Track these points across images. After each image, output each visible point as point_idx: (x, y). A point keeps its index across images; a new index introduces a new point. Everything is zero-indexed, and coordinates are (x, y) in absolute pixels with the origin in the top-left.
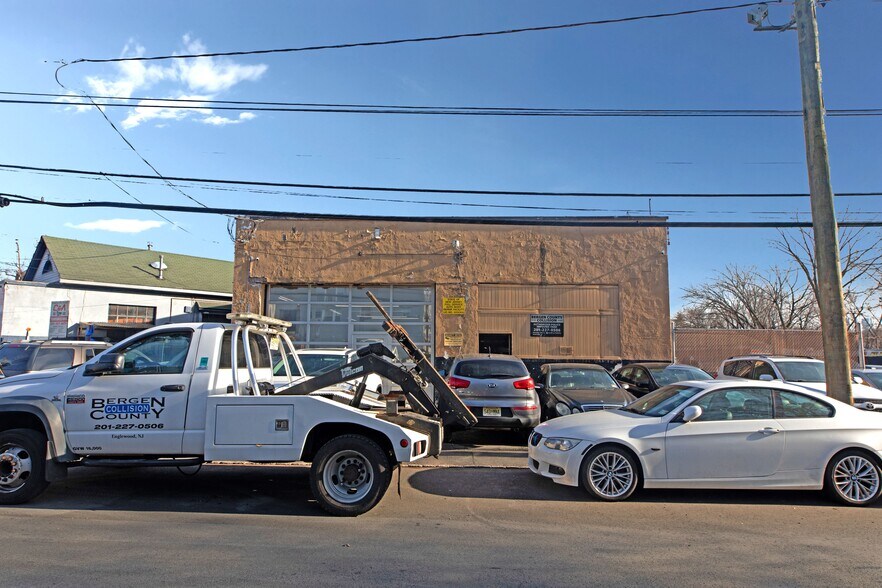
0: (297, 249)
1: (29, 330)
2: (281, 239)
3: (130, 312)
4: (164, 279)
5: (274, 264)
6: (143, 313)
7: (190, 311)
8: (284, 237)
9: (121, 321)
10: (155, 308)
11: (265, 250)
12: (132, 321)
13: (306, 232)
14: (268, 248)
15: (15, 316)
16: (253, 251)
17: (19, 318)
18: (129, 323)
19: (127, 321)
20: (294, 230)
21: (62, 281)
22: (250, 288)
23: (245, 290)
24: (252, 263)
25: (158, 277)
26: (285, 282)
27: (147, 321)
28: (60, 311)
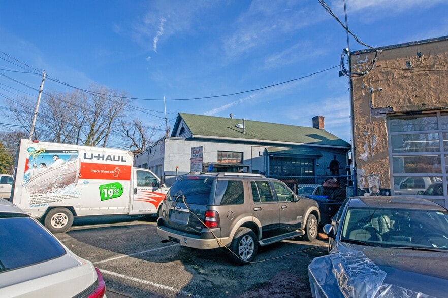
0: (426, 74)
1: (177, 167)
2: (405, 67)
3: (229, 156)
4: (246, 134)
5: (399, 92)
6: (236, 156)
7: (262, 154)
8: (409, 63)
9: (224, 161)
10: (242, 153)
11: (387, 80)
12: (230, 161)
13: (435, 55)
14: (390, 77)
15: (170, 159)
16: (373, 82)
17: (172, 160)
18: (229, 163)
19: (227, 161)
20: (419, 55)
21: (193, 136)
22: (374, 119)
23: (368, 122)
24: (373, 95)
25: (242, 133)
26: (416, 109)
27: (238, 161)
28: (197, 154)
